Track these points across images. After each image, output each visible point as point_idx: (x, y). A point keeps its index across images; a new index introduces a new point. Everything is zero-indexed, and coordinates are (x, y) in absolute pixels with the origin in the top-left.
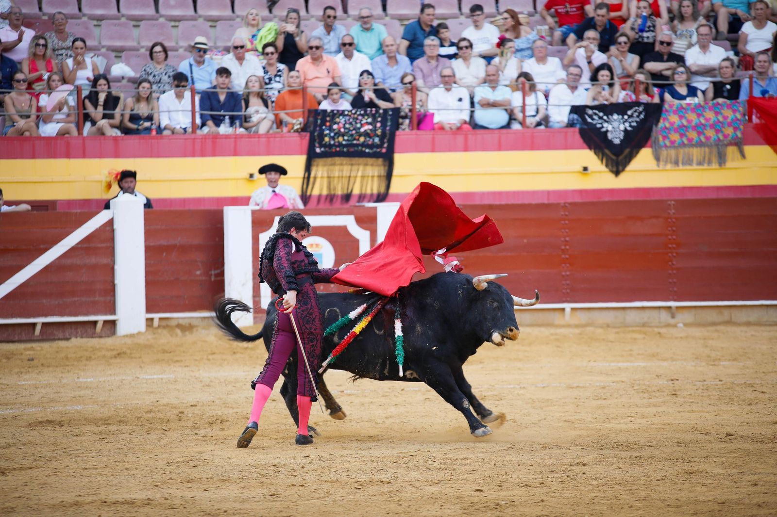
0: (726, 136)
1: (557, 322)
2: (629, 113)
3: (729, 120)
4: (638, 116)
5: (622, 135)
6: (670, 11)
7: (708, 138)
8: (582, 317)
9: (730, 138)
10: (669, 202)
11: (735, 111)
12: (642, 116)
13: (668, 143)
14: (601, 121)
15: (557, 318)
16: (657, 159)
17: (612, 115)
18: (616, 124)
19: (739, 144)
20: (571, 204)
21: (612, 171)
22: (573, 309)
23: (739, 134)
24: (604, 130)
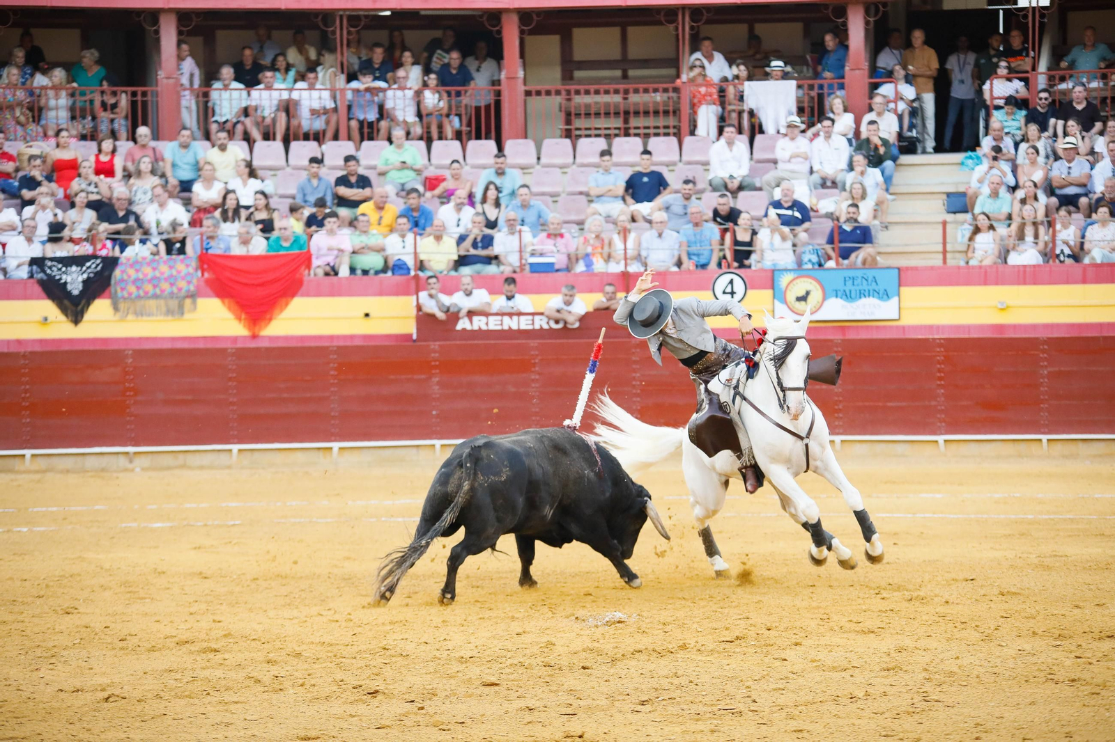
0: (180, 289)
1: (17, 468)
2: (88, 264)
3: (183, 274)
4: (96, 267)
5: (80, 287)
6: (125, 169)
7: (163, 291)
8: (42, 463)
9: (183, 291)
10: (126, 352)
11: (187, 266)
12: (99, 268)
13: (125, 294)
14: (60, 272)
15: (17, 464)
16: (116, 308)
17: (71, 266)
18: (74, 276)
19: (193, 296)
20: (31, 353)
21: (72, 321)
22: (33, 456)
23: (192, 288)
24: (63, 281)
